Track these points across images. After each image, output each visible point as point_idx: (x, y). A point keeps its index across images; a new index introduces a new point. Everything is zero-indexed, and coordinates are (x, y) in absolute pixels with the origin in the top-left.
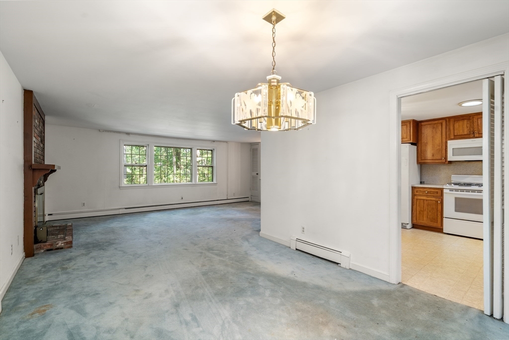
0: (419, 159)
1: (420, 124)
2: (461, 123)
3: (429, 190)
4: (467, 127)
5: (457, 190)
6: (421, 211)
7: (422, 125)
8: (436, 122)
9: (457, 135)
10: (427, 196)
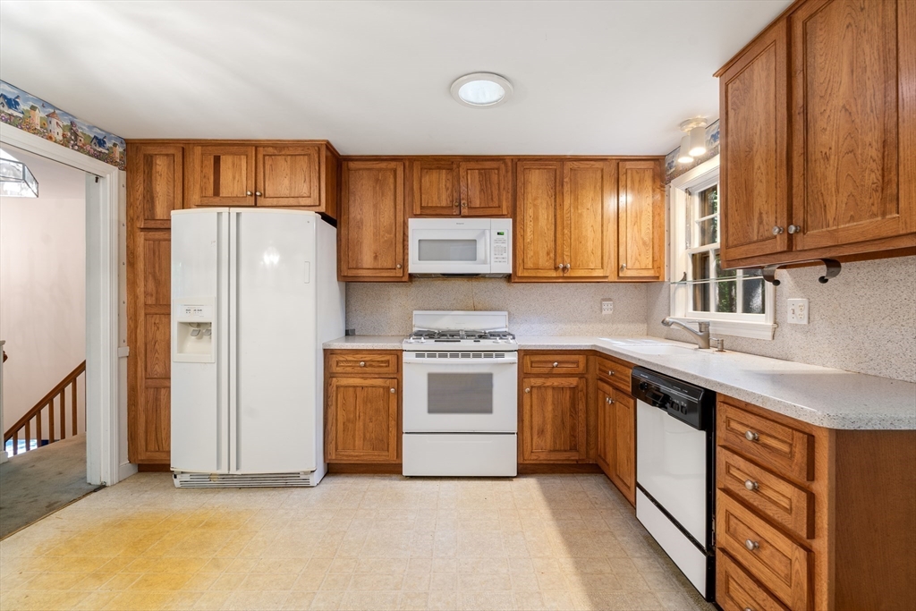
0: (344, 267)
1: (344, 164)
2: (434, 175)
3: (368, 358)
4: (447, 189)
5: (432, 354)
6: (348, 420)
7: (349, 170)
8: (383, 165)
9: (428, 208)
10: (365, 376)
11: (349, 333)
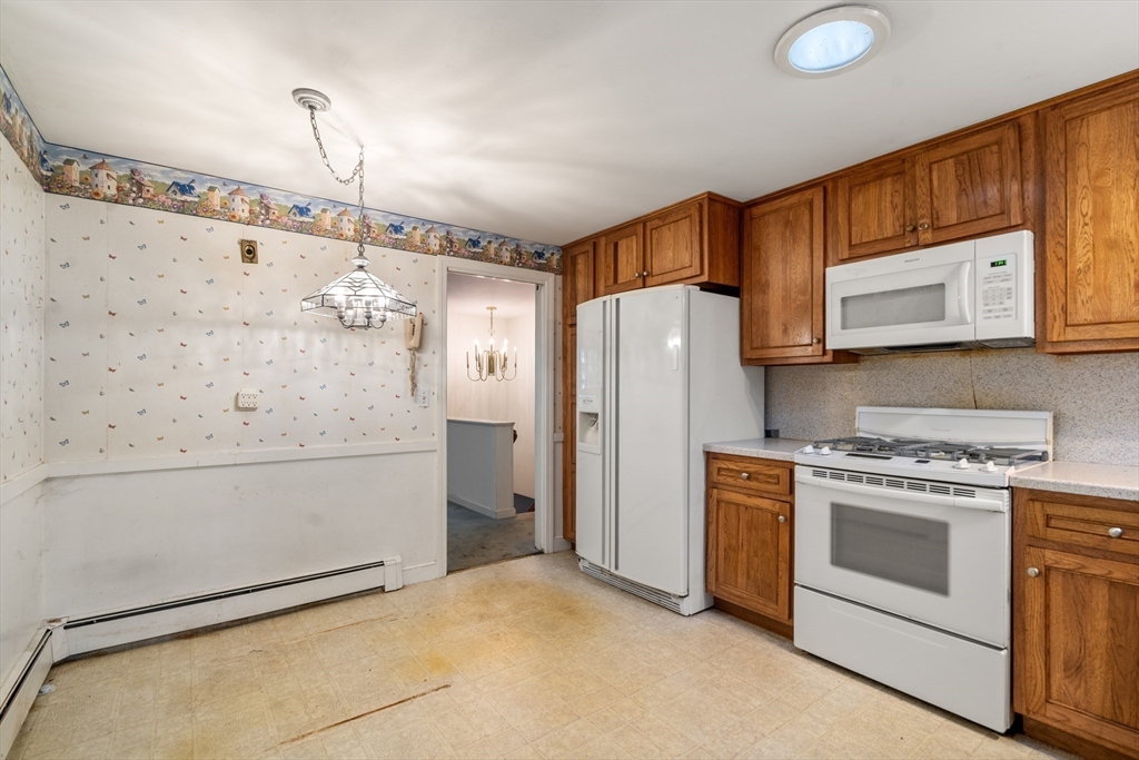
0: (747, 348)
1: (747, 213)
2: (872, 192)
3: (753, 468)
4: (894, 207)
5: (837, 474)
6: (730, 546)
7: (751, 219)
8: (794, 199)
9: (862, 244)
10: (750, 492)
11: (770, 435)
